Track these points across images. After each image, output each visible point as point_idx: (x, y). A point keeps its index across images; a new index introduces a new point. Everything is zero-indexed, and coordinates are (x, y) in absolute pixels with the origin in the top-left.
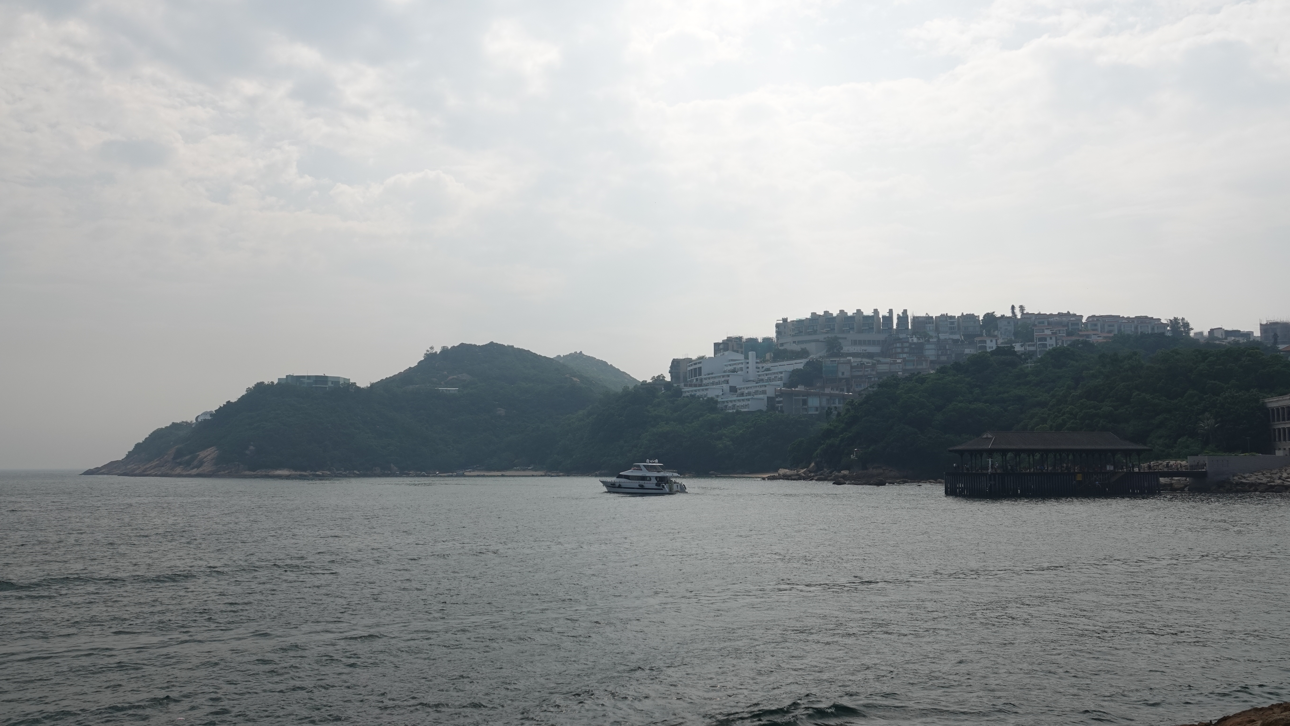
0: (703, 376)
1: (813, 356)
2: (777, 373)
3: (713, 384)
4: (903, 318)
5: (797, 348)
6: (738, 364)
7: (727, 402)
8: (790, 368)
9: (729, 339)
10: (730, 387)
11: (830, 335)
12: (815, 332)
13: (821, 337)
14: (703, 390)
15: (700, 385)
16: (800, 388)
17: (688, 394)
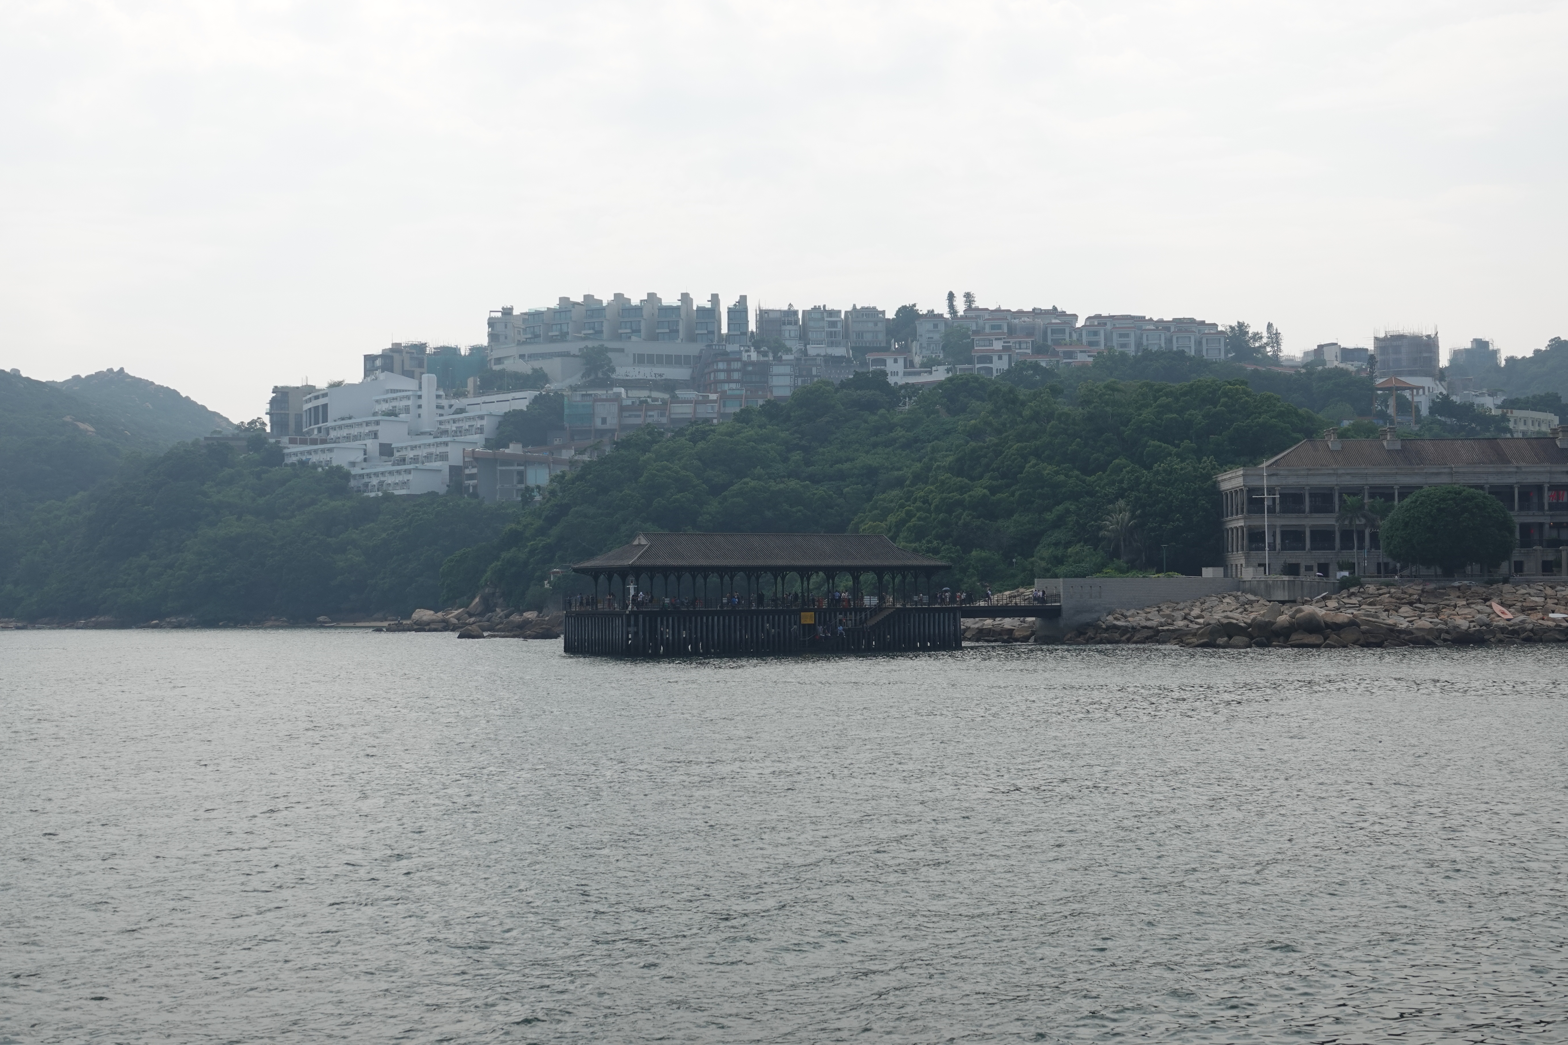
0: (330, 424)
1: (552, 386)
2: (473, 418)
3: (348, 438)
4: (739, 312)
5: (524, 368)
6: (402, 398)
7: (369, 475)
8: (505, 408)
9: (397, 349)
10: (381, 445)
11: (590, 344)
12: (563, 337)
13: (574, 347)
14: (323, 451)
15: (324, 442)
16: (514, 449)
17: (294, 459)
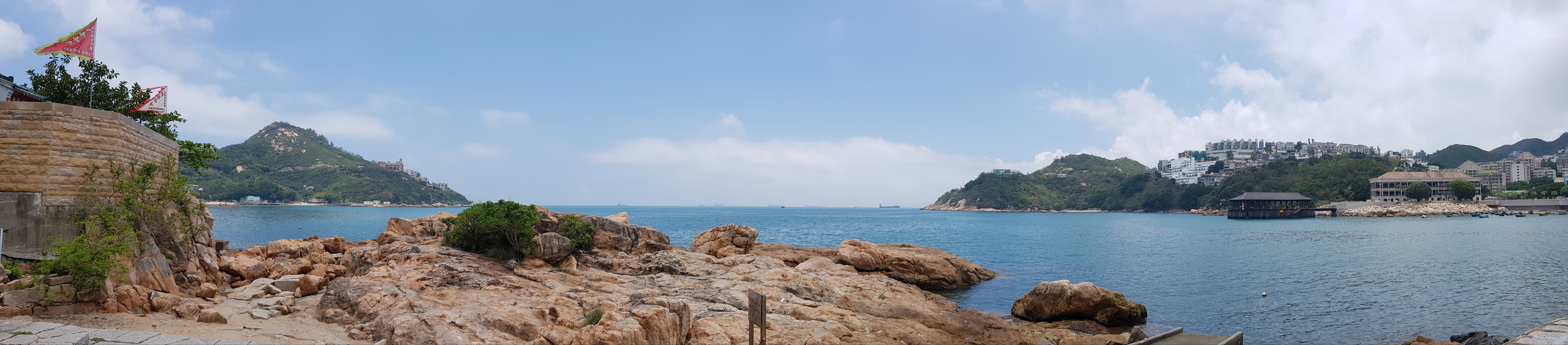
0: (1171, 168)
1: (1220, 160)
2: (1203, 167)
3: (1175, 171)
4: (1261, 143)
5: (1214, 155)
6: (1186, 162)
7: (1180, 180)
8: (1209, 165)
9: (1185, 151)
10: (1182, 173)
11: (1228, 150)
12: (1222, 149)
13: (1225, 151)
14: (1169, 174)
15: (1169, 172)
16: (1212, 174)
17: (1163, 176)
